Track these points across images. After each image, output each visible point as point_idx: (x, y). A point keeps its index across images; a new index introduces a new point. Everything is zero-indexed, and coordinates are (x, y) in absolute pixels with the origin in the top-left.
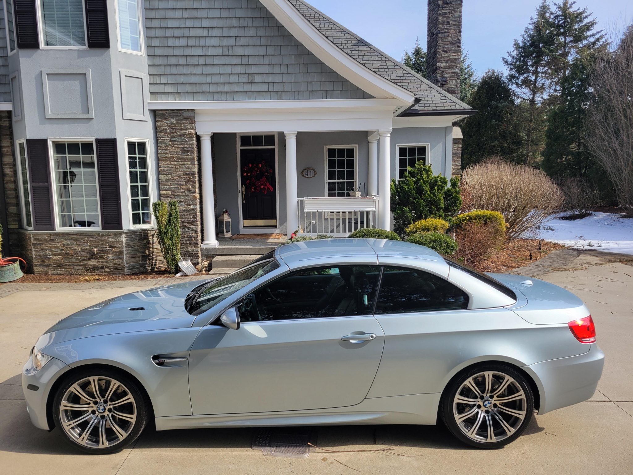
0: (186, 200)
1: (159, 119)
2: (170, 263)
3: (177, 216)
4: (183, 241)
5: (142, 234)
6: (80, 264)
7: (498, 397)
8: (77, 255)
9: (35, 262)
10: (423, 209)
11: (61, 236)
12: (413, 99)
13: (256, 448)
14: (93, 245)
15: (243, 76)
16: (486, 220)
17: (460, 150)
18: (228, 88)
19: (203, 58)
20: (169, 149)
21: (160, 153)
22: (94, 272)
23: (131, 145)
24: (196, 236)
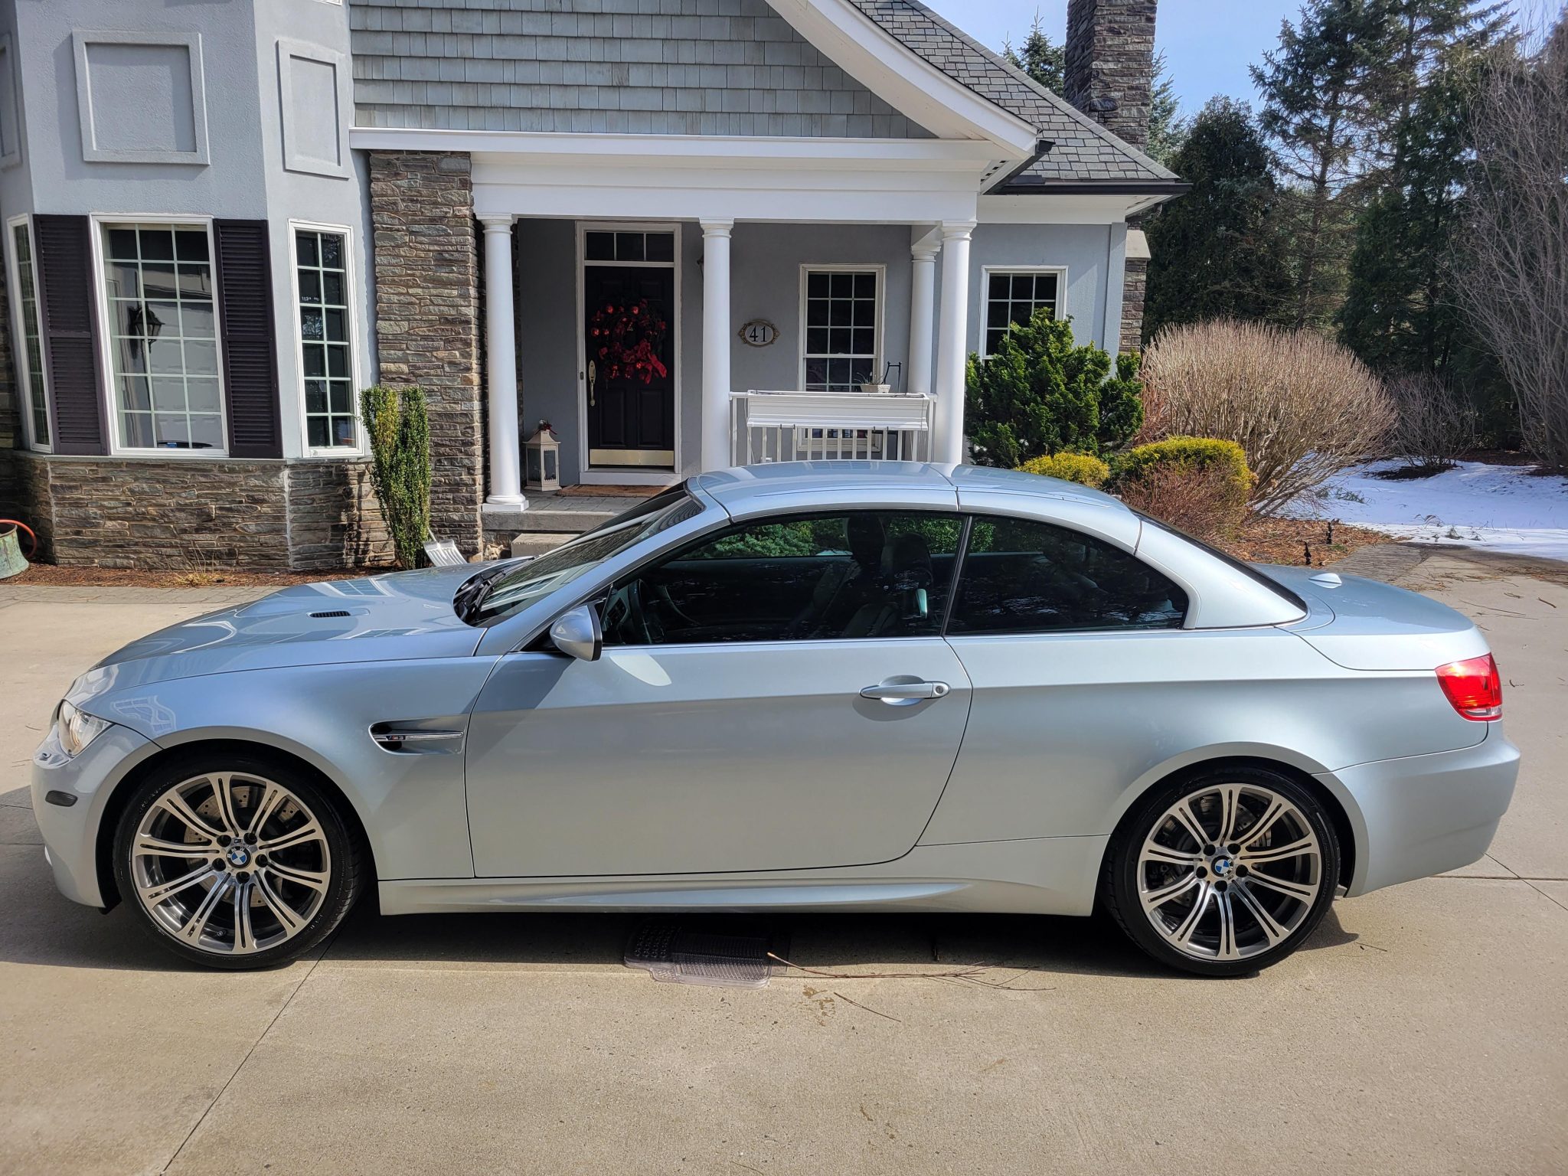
0: (445, 388)
1: (379, 176)
2: (405, 548)
3: (423, 428)
4: (436, 492)
5: (333, 470)
6: (173, 541)
7: (1249, 849)
8: (166, 520)
9: (58, 533)
10: (1048, 429)
11: (125, 469)
12: (1034, 142)
13: (636, 965)
14: (206, 496)
15: (597, 67)
16: (1201, 460)
17: (1142, 287)
18: (557, 99)
19: (494, 17)
20: (403, 253)
21: (379, 265)
22: (210, 564)
23: (306, 241)
24: (471, 482)
